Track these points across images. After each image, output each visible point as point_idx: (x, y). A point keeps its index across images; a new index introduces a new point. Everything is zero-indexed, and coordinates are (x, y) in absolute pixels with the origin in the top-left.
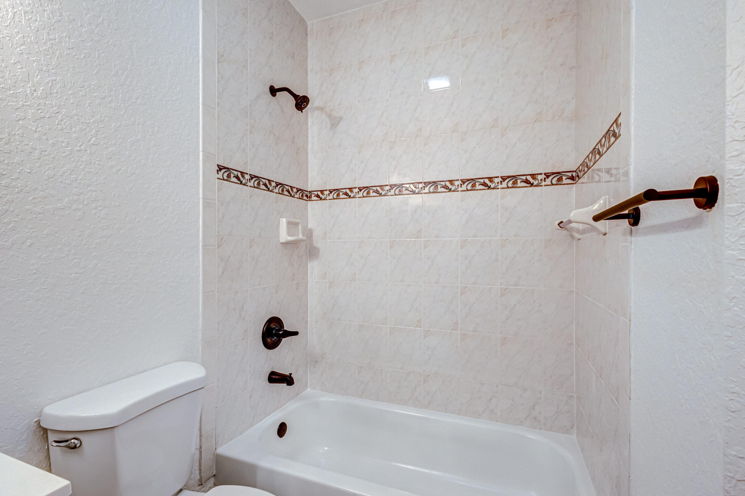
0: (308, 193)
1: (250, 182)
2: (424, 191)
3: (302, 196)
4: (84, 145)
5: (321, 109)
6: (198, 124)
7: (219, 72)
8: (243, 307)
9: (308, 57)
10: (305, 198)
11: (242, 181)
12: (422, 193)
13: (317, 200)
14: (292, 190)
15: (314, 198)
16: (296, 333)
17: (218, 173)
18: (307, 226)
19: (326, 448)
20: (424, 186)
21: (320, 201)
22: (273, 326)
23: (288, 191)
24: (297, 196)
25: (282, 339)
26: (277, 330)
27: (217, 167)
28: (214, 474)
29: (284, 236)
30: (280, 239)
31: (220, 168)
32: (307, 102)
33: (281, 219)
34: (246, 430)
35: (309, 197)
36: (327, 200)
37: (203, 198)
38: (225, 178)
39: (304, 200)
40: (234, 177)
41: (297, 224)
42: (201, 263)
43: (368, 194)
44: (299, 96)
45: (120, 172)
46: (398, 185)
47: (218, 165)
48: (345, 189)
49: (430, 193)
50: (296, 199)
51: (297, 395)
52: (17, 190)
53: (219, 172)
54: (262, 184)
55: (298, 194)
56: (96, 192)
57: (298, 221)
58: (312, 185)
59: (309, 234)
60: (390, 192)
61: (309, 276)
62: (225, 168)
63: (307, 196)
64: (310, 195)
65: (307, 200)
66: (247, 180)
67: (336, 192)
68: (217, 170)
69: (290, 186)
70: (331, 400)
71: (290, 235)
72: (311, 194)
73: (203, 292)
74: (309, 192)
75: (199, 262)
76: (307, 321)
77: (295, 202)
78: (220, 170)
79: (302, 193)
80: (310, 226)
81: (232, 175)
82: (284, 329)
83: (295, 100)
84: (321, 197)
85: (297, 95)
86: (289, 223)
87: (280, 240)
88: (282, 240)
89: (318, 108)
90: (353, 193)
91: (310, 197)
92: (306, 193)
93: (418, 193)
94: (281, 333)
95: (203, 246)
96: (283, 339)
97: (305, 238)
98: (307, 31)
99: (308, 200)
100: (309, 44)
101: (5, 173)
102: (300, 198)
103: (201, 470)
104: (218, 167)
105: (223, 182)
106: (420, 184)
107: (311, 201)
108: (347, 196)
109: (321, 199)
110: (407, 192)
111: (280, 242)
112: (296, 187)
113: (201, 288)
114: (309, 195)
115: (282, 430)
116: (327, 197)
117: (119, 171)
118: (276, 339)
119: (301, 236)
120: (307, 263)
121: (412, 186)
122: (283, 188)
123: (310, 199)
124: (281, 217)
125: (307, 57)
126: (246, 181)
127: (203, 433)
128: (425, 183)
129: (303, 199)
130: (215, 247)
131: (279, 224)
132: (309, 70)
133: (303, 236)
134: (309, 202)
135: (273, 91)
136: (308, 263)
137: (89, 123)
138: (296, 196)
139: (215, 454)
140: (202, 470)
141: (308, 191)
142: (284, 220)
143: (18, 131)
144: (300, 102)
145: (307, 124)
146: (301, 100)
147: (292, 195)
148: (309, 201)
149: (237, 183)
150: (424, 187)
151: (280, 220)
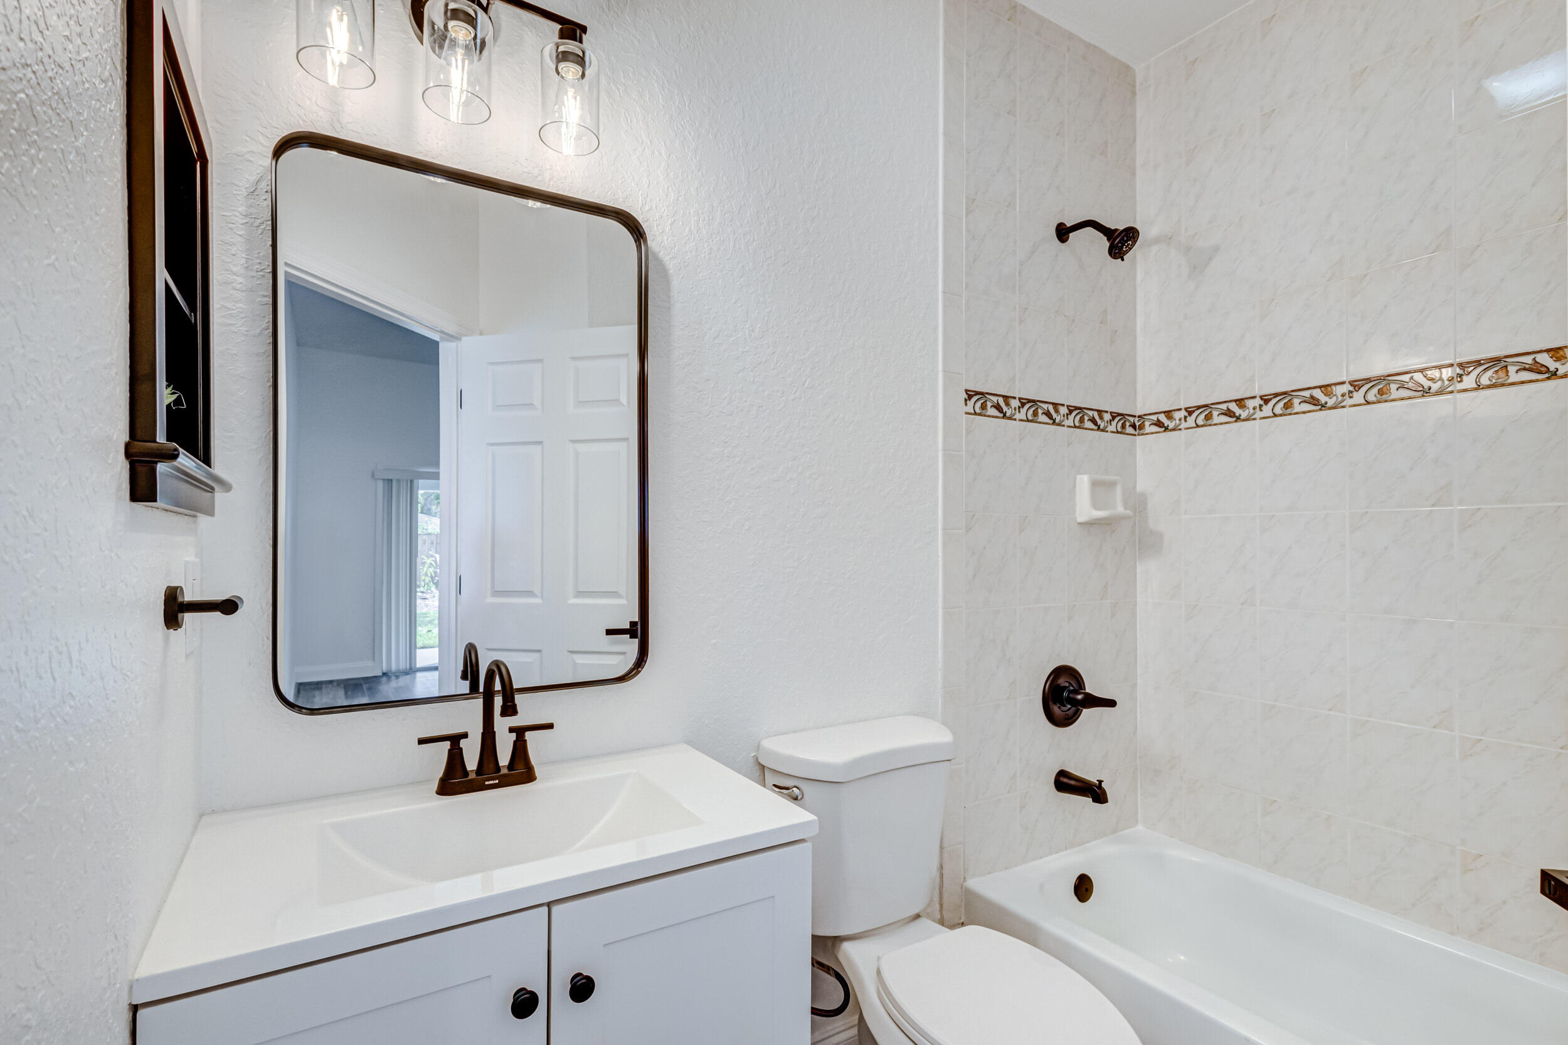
0: (1137, 419)
1: (1019, 412)
2: (1460, 386)
3: (1123, 427)
4: (799, 390)
5: (1166, 239)
6: (935, 329)
7: (968, 231)
8: (1008, 639)
9: (1137, 140)
10: (1129, 430)
11: (1006, 412)
12: (1452, 392)
13: (1156, 433)
14: (1101, 418)
15: (1149, 428)
16: (1111, 703)
17: (966, 404)
18: (1135, 488)
19: (1182, 958)
20: (1461, 372)
21: (1165, 433)
22: (1062, 681)
23: (1093, 421)
24: (1112, 428)
25: (1082, 710)
26: (1070, 692)
27: (965, 393)
28: (961, 921)
29: (1085, 511)
30: (1077, 515)
31: (970, 395)
32: (1134, 238)
33: (1078, 476)
34: (1016, 866)
35: (1138, 428)
36: (1180, 429)
37: (944, 450)
38: (978, 411)
39: (1128, 434)
40: (991, 406)
41: (1111, 485)
42: (940, 559)
43: (1286, 409)
44: (1116, 230)
45: (836, 423)
46: (1375, 379)
47: (966, 391)
48: (1225, 402)
49: (1479, 387)
50: (1109, 434)
51: (1114, 831)
52: (737, 459)
53: (968, 402)
54: (1042, 413)
55: (1114, 423)
56: (810, 454)
57: (1112, 478)
58: (1144, 403)
59: (1139, 504)
60: (1351, 397)
61: (1139, 589)
62: (977, 393)
63: (1133, 426)
64: (1140, 423)
65: (1135, 435)
66: (1015, 409)
67: (1203, 413)
68: (965, 399)
69: (1098, 411)
70: (1194, 859)
71: (1096, 507)
72: (1144, 422)
73: (944, 608)
74: (1139, 417)
75: (938, 557)
76: (1135, 685)
77: (1109, 441)
78: (970, 397)
79: (1123, 421)
80: (1140, 488)
81: (989, 404)
82: (1085, 690)
83: (1108, 240)
84: (1166, 425)
85: (1113, 228)
86: (1095, 484)
87: (1076, 518)
88: (1082, 518)
89: (1157, 240)
90: (1247, 410)
91: (1141, 427)
92: (1131, 419)
93: (1440, 393)
94: (1080, 697)
95: (944, 529)
96: (1084, 710)
97: (1129, 512)
98: (1134, 87)
99: (1137, 433)
100: (1139, 113)
101: (727, 440)
102: (1118, 432)
103: (942, 905)
104: (967, 393)
105: (974, 419)
106: (1444, 370)
107: (1143, 434)
108: (1231, 417)
109: (1168, 429)
110: (1404, 393)
111: (1076, 521)
112: (1109, 410)
113: (940, 599)
114: (1137, 424)
115: (1083, 888)
116: (1180, 425)
117: (836, 420)
118: (1070, 709)
119: (1120, 509)
120: (1136, 562)
121: (1418, 377)
122: (1083, 416)
123: (1142, 432)
124: (1079, 473)
125: (1134, 141)
126: (1013, 411)
127: (945, 844)
128: (1461, 365)
129: (1125, 434)
130: (961, 531)
131: (1074, 487)
132: (1138, 164)
133: (1126, 509)
134: (1137, 437)
135: (1063, 233)
136: (1138, 565)
137: (804, 359)
138: (1110, 428)
139: (963, 887)
140: (945, 906)
141: (1135, 416)
142: (1085, 479)
143: (739, 385)
144: (1119, 242)
145: (1134, 279)
146: (1122, 239)
147: (1101, 427)
148: (1139, 435)
149: (997, 417)
150: (1461, 376)
151: (1076, 478)
